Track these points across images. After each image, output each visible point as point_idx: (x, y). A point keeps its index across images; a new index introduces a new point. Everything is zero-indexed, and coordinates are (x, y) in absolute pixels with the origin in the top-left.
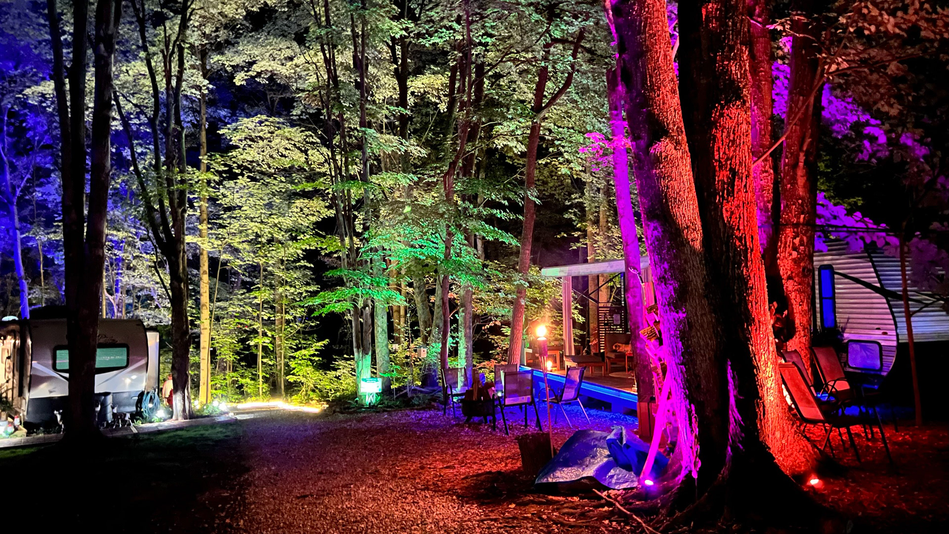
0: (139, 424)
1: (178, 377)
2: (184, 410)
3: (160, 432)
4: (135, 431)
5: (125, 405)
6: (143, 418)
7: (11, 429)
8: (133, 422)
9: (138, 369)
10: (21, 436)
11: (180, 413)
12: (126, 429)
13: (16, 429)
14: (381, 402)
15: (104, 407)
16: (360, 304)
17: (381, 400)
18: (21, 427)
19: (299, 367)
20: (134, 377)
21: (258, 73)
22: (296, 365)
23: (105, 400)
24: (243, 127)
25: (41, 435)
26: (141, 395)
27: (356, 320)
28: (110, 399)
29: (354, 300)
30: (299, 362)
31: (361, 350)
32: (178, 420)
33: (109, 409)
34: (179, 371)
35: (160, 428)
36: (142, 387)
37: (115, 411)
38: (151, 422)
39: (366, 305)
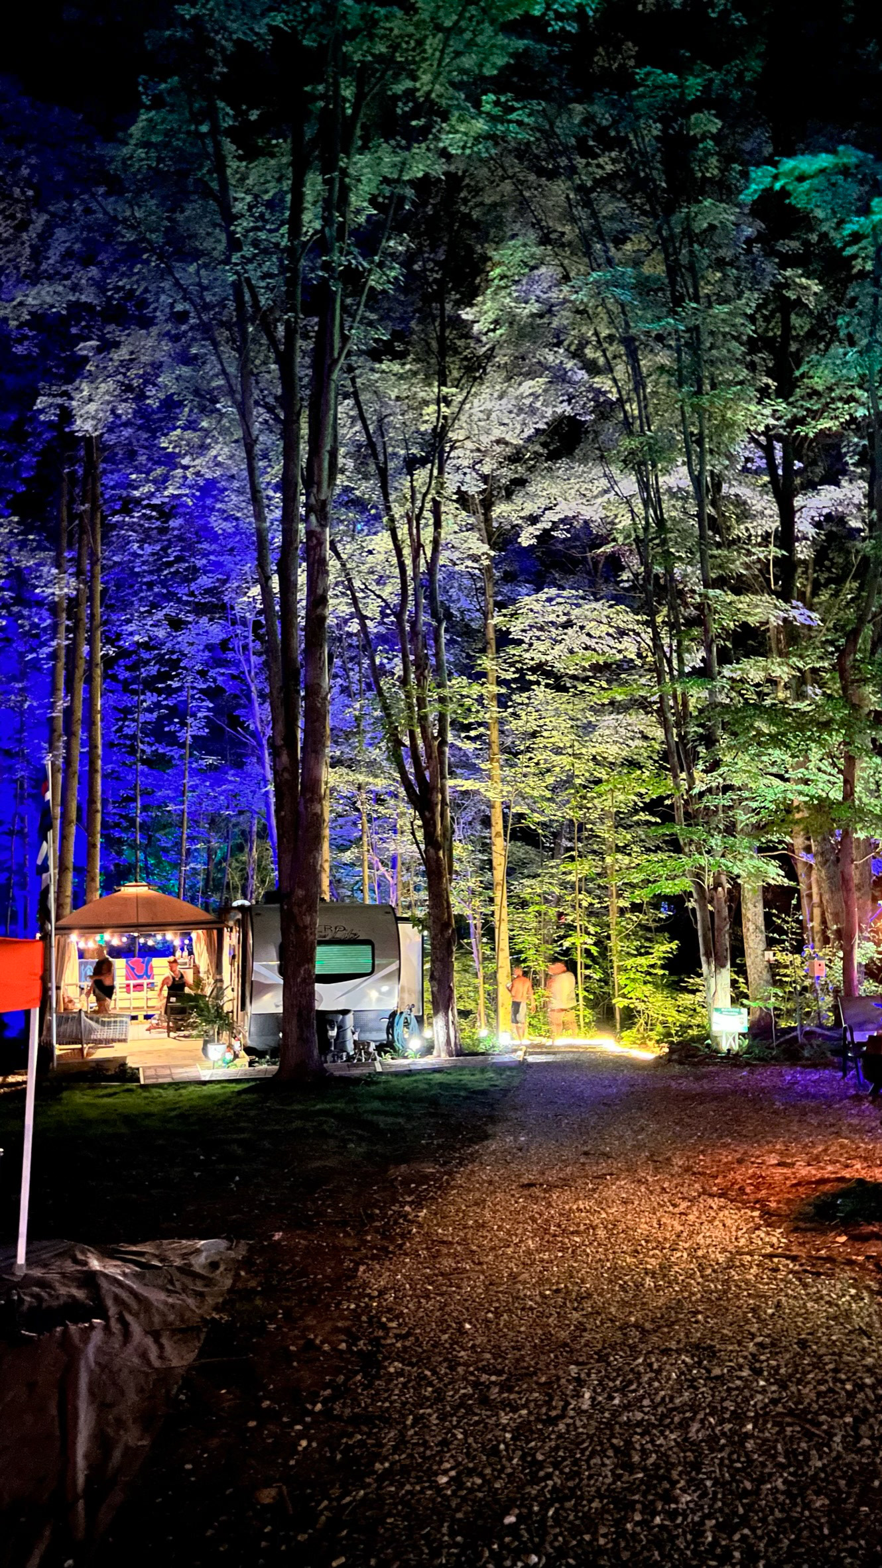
0: (387, 1059)
1: (439, 991)
2: (448, 1042)
3: (410, 1073)
4: (379, 1069)
5: (371, 1030)
6: (395, 1051)
7: (230, 1056)
8: (380, 1055)
9: (387, 977)
10: (241, 1067)
11: (443, 1047)
12: (369, 1065)
13: (236, 1056)
14: (749, 1050)
15: (341, 1028)
16: (709, 881)
17: (749, 1046)
18: (243, 1053)
19: (632, 984)
20: (385, 988)
21: (554, 523)
22: (628, 982)
23: (343, 1021)
24: (525, 610)
25: (265, 1066)
26: (393, 1015)
27: (703, 908)
28: (349, 1020)
29: (698, 876)
30: (632, 976)
31: (712, 959)
32: (440, 1058)
33: (349, 1033)
34: (440, 982)
35: (413, 1067)
36: (392, 1005)
37: (356, 1037)
38: (406, 1057)
39: (718, 884)
